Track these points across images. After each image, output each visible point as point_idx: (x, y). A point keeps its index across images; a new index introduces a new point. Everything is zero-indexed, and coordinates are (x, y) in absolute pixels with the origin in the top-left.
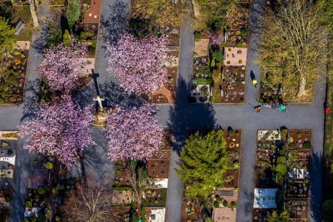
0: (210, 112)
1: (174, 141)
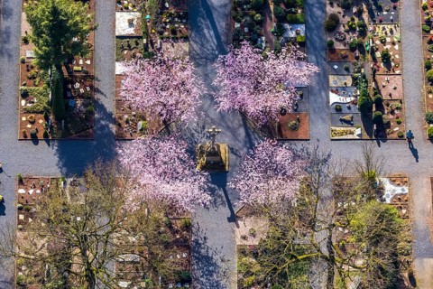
0: (64, 166)
1: (111, 125)
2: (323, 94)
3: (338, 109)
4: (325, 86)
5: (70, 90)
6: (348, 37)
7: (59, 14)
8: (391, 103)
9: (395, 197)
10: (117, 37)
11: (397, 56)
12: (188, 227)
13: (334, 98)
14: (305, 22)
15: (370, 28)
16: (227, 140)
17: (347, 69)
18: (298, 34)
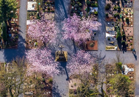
0: (6, 58)
1: (24, 44)
2: (104, 33)
3: (109, 39)
4: (104, 31)
5: (9, 30)
6: (114, 12)
7: (5, 2)
8: (129, 37)
9: (129, 72)
10: (28, 11)
11: (132, 20)
12: (51, 82)
13: (107, 35)
14: (98, 7)
15: (122, 9)
16: (67, 50)
17: (113, 24)
18: (95, 11)
